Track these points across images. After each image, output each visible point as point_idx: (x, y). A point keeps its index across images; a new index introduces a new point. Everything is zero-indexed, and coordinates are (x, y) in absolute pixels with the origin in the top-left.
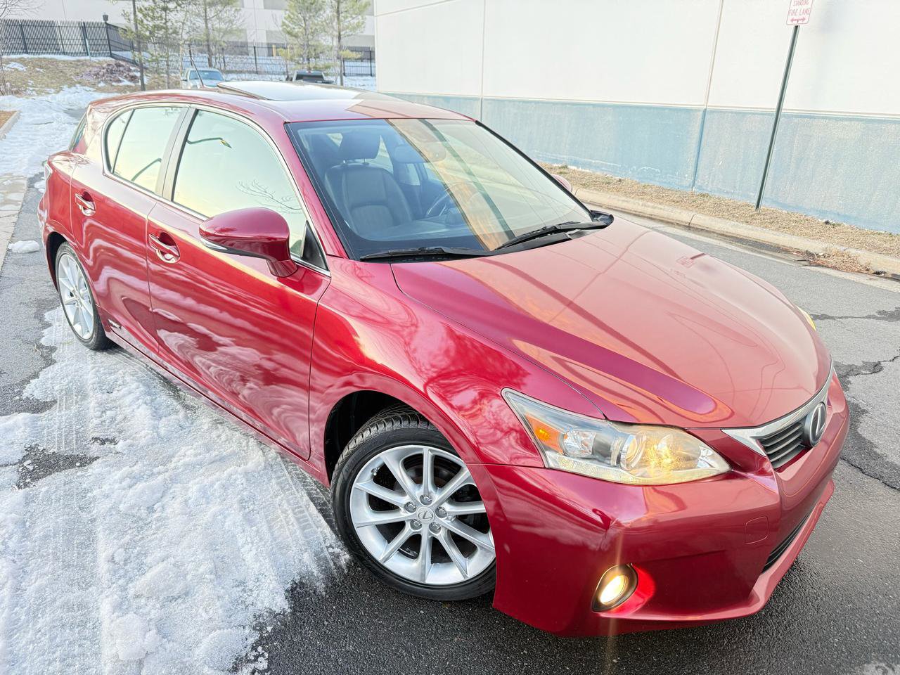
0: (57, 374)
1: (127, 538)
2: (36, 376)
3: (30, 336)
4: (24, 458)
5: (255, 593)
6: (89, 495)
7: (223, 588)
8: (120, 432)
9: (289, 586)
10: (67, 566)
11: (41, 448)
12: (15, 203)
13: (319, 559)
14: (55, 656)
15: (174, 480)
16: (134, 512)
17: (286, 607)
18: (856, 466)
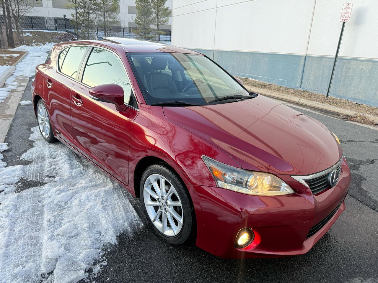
0: (34, 151)
1: (56, 213)
2: (26, 151)
3: (25, 137)
4: (19, 182)
5: (104, 237)
6: (43, 196)
7: (92, 234)
8: (57, 174)
9: (118, 234)
10: (32, 222)
11: (25, 179)
12: (23, 86)
13: (131, 225)
14: (24, 255)
15: (76, 192)
16: (59, 203)
17: (116, 242)
18: (359, 201)
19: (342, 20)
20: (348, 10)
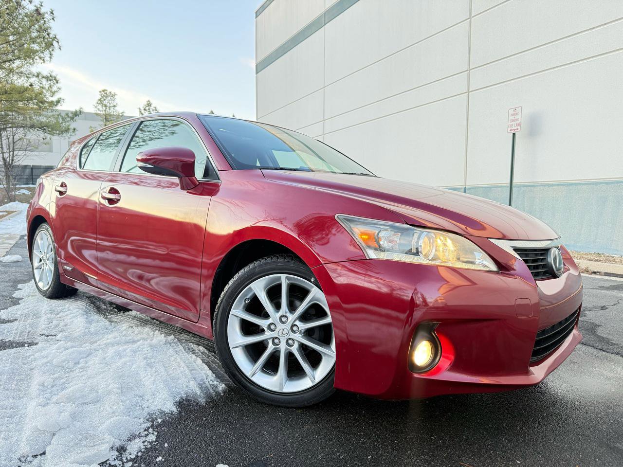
0: (20, 308)
1: (55, 376)
2: (6, 309)
3: (5, 294)
5: (150, 401)
6: (32, 357)
7: (126, 397)
9: (178, 400)
12: (10, 244)
13: (201, 386)
16: (64, 364)
17: (174, 410)
18: (599, 349)
19: (511, 130)
20: (517, 117)
